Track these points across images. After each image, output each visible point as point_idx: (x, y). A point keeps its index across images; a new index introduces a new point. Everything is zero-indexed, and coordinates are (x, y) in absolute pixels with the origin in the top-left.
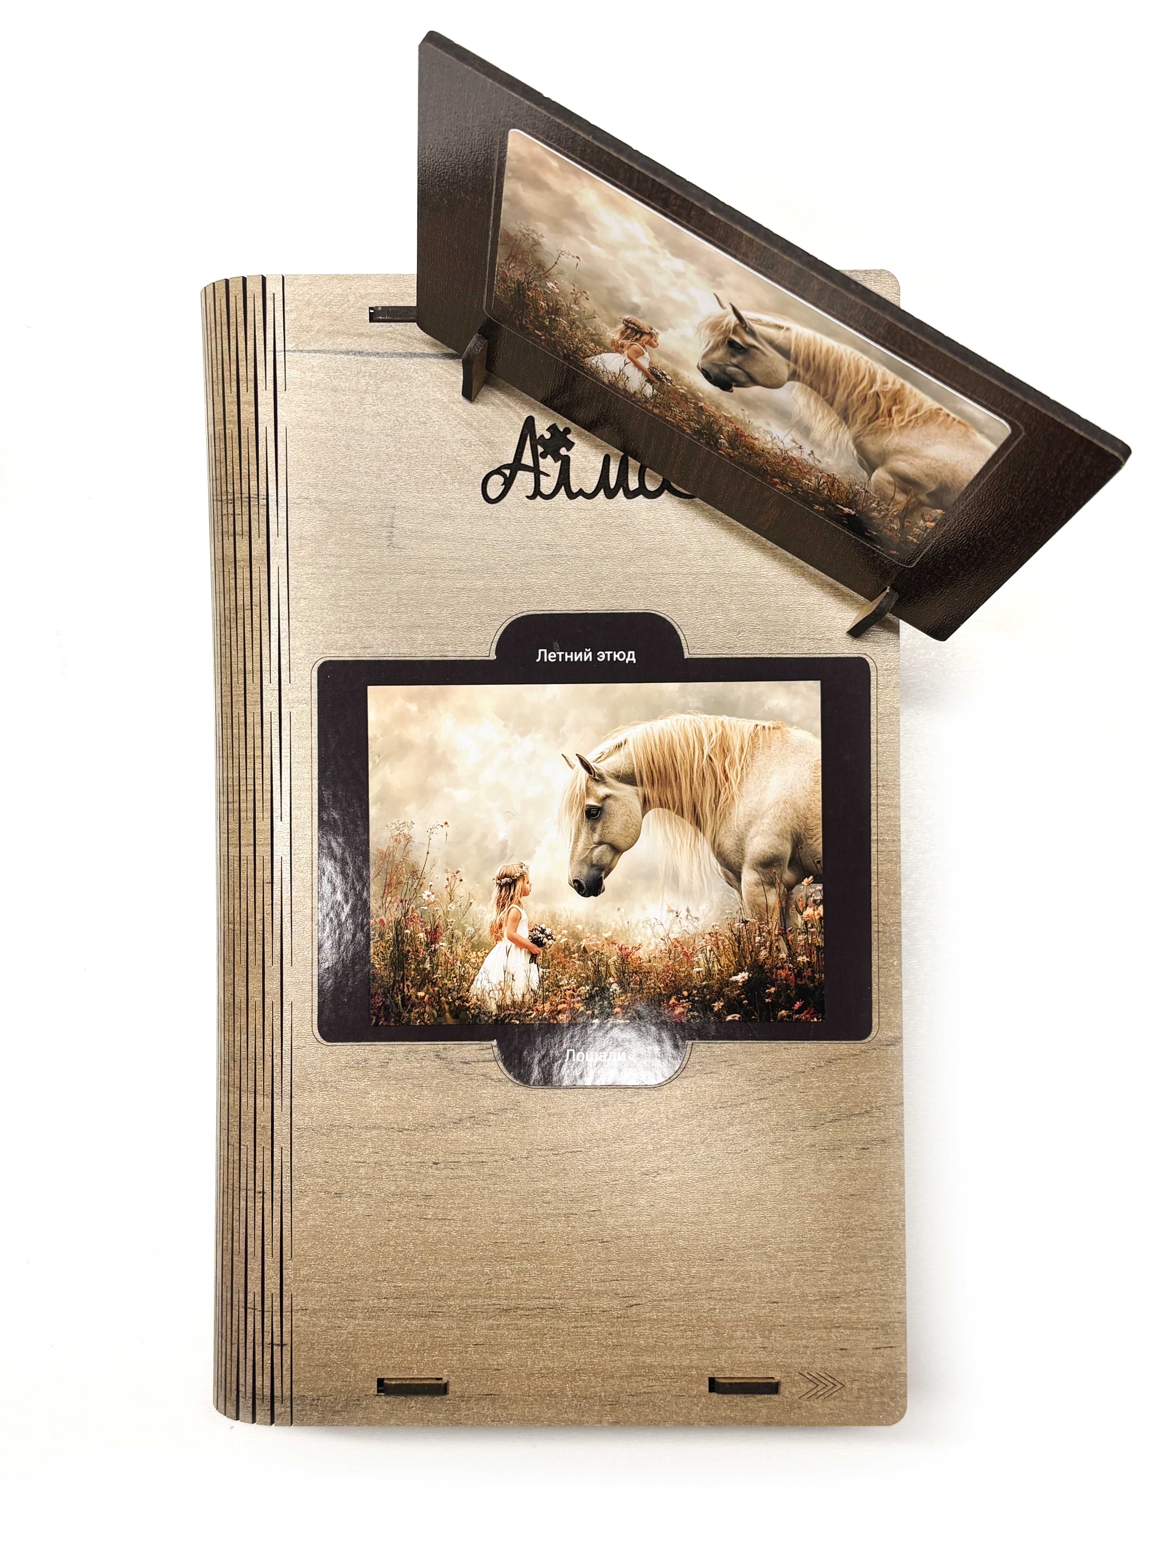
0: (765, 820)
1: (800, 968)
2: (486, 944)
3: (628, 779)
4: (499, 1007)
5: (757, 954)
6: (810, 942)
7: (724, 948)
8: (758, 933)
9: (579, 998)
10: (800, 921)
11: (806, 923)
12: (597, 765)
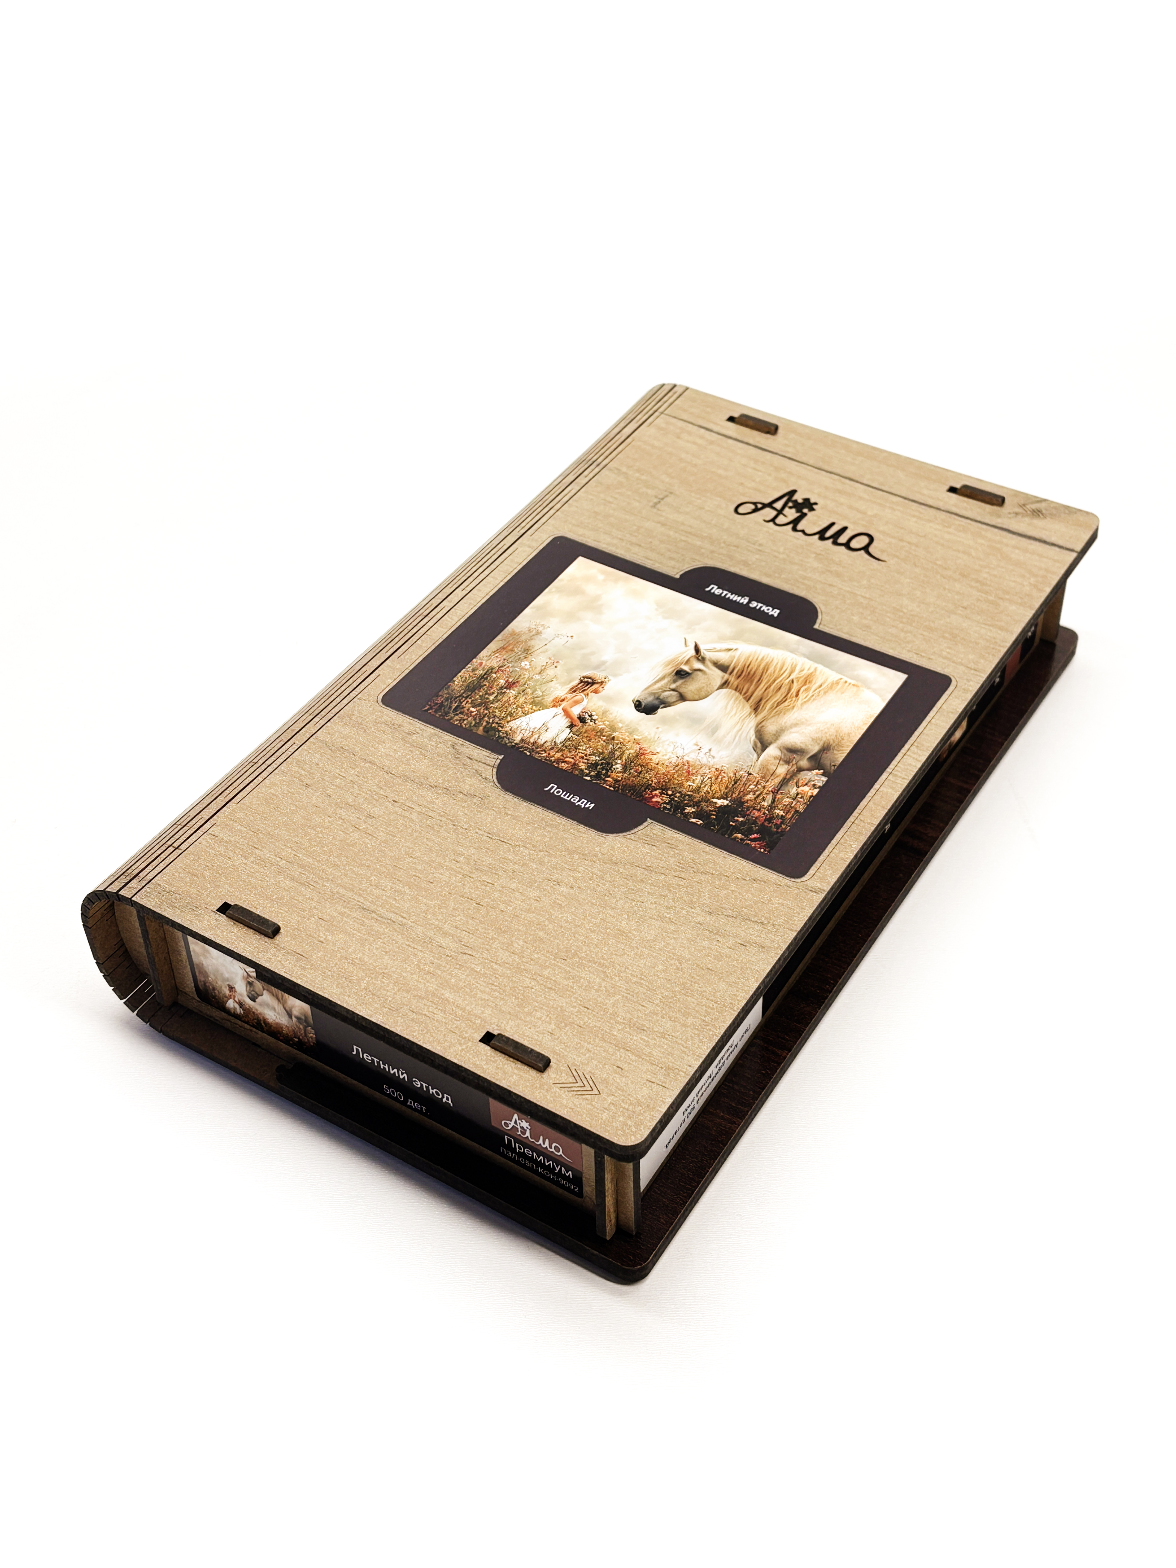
0: (809, 728)
1: (773, 817)
2: (544, 705)
3: (723, 668)
4: (522, 740)
5: (745, 795)
6: (793, 805)
7: (721, 781)
8: (755, 783)
9: (586, 761)
10: (793, 791)
11: (798, 794)
12: (706, 653)
